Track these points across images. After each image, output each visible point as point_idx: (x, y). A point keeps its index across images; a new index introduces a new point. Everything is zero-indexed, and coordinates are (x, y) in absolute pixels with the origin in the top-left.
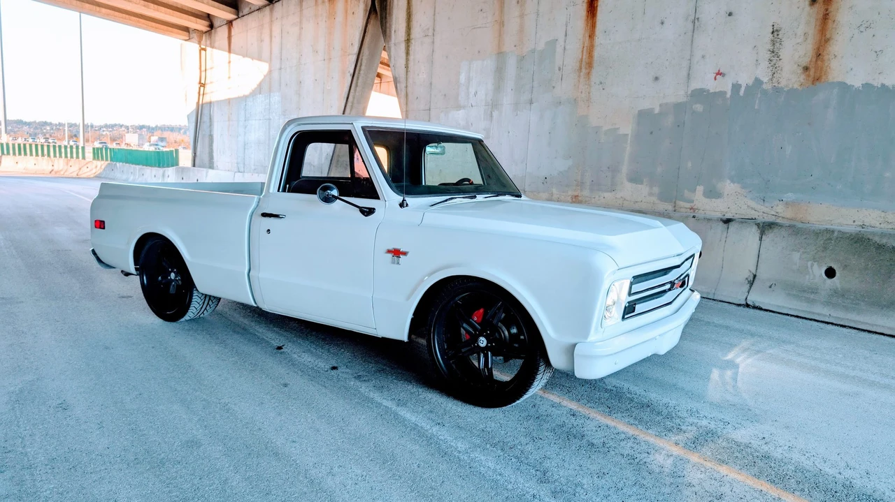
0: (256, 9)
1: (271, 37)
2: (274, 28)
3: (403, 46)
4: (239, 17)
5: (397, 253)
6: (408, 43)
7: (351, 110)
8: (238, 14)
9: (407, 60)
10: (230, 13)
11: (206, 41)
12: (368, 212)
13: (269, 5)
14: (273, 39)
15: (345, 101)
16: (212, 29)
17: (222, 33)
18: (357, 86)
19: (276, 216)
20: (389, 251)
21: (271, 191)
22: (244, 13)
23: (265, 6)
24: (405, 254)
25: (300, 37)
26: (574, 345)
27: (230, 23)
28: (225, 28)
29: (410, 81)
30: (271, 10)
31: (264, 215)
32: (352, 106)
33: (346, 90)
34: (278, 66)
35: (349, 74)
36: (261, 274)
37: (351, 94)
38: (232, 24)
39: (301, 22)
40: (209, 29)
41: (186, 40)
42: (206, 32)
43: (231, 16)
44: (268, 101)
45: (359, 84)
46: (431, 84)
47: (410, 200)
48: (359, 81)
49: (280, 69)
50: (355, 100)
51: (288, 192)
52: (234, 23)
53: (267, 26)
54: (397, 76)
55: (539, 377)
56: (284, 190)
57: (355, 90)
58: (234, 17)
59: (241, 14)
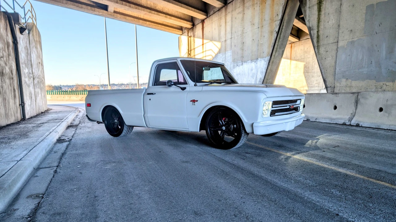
0: (217, 10)
1: (226, 23)
2: (227, 18)
3: (316, 8)
4: (208, 17)
5: (194, 101)
6: (319, 5)
7: (276, 53)
8: (207, 15)
9: (319, 15)
10: (204, 15)
11: (191, 33)
12: (183, 89)
13: (224, 6)
14: (227, 24)
15: (272, 48)
16: (194, 26)
17: (199, 27)
18: (280, 38)
19: (152, 94)
20: (191, 101)
21: (150, 86)
22: (210, 14)
23: (222, 8)
24: (197, 101)
25: (243, 19)
26: (253, 123)
27: (203, 21)
28: (200, 25)
29: (322, 27)
30: (226, 9)
31: (148, 94)
32: (276, 50)
33: (273, 41)
34: (230, 37)
35: (275, 32)
36: (149, 115)
37: (276, 43)
38: (204, 22)
39: (243, 11)
40: (192, 26)
41: (181, 35)
42: (191, 29)
43: (204, 17)
44: (224, 56)
45: (281, 37)
46: (339, 26)
47: (198, 84)
48: (281, 36)
49: (231, 38)
50: (278, 46)
51: (156, 85)
52: (205, 21)
53: (223, 18)
54: (311, 26)
55: (242, 138)
56: (154, 85)
57: (279, 41)
58: (205, 17)
59: (209, 15)
